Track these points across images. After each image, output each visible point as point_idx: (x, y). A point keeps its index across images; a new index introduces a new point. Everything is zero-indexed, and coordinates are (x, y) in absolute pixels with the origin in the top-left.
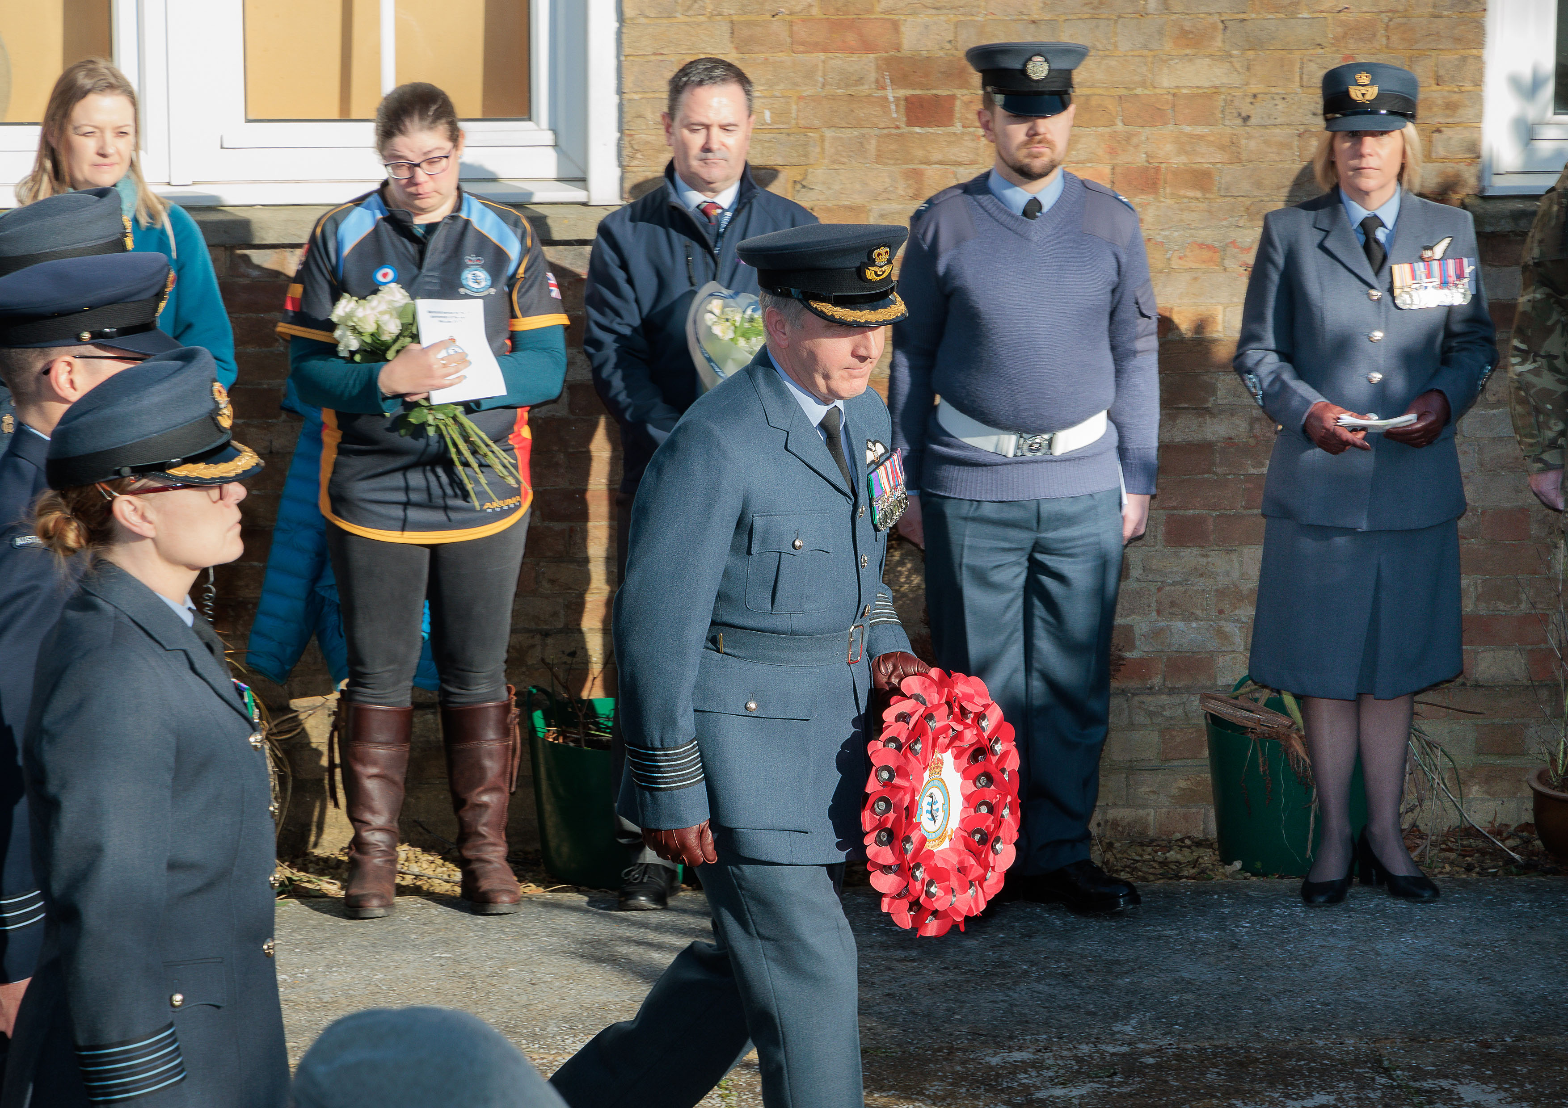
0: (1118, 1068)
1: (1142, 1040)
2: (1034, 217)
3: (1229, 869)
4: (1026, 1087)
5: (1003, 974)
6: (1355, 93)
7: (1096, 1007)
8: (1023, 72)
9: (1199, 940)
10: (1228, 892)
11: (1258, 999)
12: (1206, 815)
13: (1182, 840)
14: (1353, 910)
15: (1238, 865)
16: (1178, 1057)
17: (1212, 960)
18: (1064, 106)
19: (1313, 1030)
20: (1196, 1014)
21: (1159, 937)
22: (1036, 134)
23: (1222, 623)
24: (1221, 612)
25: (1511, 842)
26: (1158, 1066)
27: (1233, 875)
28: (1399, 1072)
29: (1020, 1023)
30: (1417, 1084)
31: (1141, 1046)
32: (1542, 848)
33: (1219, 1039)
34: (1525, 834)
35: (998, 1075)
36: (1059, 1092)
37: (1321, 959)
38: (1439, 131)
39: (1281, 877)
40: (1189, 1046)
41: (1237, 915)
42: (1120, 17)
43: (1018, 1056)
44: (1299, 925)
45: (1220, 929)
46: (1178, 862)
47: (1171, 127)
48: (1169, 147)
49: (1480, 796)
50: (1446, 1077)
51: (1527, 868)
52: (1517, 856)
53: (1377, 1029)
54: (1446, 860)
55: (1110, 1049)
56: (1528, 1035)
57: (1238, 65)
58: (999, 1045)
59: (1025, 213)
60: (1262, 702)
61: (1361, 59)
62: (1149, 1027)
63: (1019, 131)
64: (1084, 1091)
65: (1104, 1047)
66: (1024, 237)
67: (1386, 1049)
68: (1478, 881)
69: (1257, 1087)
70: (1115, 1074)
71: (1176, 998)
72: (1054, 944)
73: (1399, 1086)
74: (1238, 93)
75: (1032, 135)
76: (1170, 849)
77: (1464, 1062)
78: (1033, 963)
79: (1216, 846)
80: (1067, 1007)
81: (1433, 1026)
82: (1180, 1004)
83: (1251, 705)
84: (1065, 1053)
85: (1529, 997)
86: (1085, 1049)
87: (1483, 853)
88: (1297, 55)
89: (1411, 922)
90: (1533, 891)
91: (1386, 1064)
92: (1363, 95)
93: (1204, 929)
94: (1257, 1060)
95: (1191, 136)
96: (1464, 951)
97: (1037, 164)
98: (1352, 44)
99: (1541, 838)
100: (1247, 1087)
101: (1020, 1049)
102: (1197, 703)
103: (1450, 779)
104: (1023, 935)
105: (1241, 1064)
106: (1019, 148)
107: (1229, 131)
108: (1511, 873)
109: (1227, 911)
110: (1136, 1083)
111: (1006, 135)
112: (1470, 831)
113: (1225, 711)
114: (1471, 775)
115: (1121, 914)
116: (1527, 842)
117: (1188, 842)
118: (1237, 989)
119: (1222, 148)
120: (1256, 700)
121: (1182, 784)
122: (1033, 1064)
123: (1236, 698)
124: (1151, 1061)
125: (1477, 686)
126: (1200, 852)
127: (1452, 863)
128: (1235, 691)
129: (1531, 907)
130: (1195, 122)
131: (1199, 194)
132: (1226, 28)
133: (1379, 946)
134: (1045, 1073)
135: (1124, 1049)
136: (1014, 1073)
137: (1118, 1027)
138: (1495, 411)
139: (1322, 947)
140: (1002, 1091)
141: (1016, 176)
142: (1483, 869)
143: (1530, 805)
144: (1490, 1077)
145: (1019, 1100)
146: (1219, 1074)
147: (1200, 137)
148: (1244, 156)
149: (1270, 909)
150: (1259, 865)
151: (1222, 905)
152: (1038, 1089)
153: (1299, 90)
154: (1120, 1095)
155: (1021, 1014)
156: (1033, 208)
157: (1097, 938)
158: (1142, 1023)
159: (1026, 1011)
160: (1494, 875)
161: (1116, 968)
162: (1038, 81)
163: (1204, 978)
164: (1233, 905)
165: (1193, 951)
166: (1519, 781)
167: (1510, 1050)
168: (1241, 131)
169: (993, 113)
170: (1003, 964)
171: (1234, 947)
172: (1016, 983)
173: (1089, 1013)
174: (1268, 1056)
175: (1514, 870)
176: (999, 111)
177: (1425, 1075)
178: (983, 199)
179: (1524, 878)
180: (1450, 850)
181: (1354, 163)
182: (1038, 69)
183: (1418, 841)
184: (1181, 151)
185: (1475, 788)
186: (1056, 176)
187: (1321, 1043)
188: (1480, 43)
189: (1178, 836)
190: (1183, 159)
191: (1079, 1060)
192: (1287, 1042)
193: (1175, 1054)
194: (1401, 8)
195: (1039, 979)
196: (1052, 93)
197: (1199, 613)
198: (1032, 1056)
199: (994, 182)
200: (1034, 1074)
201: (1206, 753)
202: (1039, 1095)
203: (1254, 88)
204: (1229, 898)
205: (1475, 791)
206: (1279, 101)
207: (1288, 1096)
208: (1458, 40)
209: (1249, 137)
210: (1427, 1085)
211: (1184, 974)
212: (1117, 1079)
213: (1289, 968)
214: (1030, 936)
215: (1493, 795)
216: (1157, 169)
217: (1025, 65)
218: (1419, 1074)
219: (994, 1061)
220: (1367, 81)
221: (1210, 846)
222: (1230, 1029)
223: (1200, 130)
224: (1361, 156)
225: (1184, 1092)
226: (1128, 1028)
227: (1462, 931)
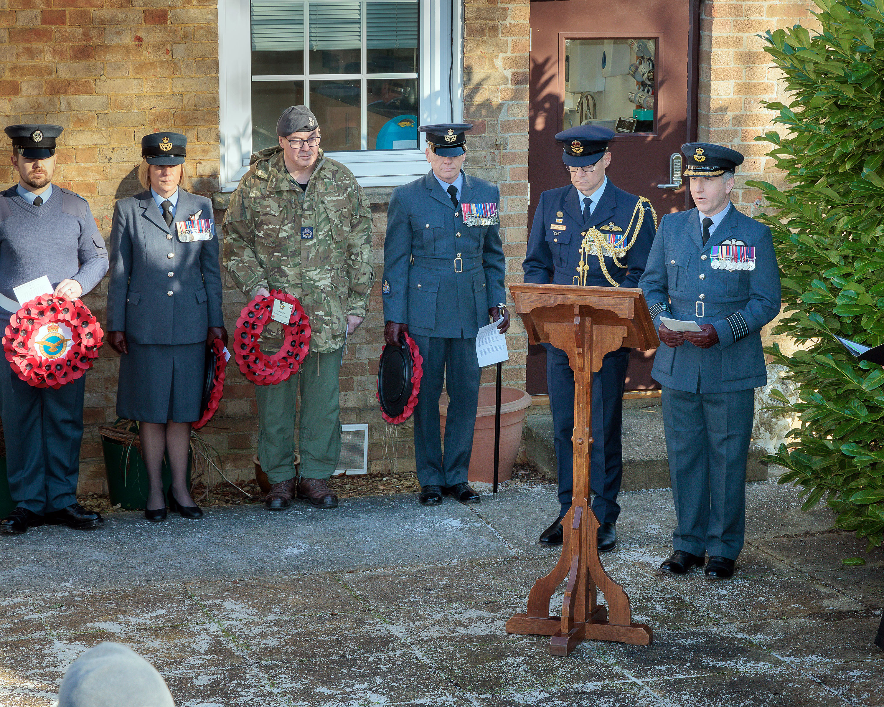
0: (63, 603)
1: (75, 590)
2: (39, 205)
3: (115, 507)
4: (20, 615)
5: (8, 563)
6: (162, 147)
7: (53, 575)
8: (31, 138)
9: (101, 541)
10: (115, 518)
11: (130, 567)
12: (103, 483)
13: (93, 495)
14: (173, 523)
15: (119, 505)
16: (92, 597)
17: (107, 550)
18: (51, 154)
19: (155, 580)
20: (100, 576)
21: (82, 541)
22: (38, 167)
23: (108, 393)
24: (107, 388)
25: (246, 489)
26: (83, 602)
27: (117, 510)
28: (196, 598)
29: (16, 585)
30: (204, 603)
31: (74, 592)
32: (260, 490)
33: (111, 587)
34: (252, 485)
35: (6, 610)
36: (36, 616)
37: (159, 547)
38: (200, 163)
39: (140, 510)
40: (97, 591)
41: (119, 529)
42: (48, 113)
43: (15, 600)
44: (148, 532)
45: (111, 536)
46: (91, 506)
47: (74, 163)
48: (74, 173)
49: (231, 468)
50: (218, 598)
51: (253, 500)
52: (249, 495)
53: (185, 578)
54: (216, 498)
55: (60, 594)
56: (255, 577)
57: (105, 135)
58: (7, 596)
59: (34, 204)
60: (128, 429)
61: (162, 131)
62: (78, 583)
63: (29, 166)
64: (48, 614)
65: (57, 594)
66: (35, 215)
67: (190, 587)
68: (231, 507)
69: (130, 608)
70: (62, 606)
71: (91, 569)
72: (33, 547)
73: (196, 604)
74: (106, 148)
75: (35, 167)
76: (87, 500)
77: (226, 591)
78: (22, 557)
79: (109, 497)
80: (39, 576)
81: (211, 576)
82: (92, 572)
83: (123, 431)
84: (38, 598)
85: (256, 559)
86: (48, 595)
87: (233, 494)
88: (132, 129)
89: (200, 527)
90: (256, 510)
91: (190, 594)
92: (166, 148)
93: (103, 536)
94: (130, 596)
95: (84, 168)
96: (225, 540)
97: (39, 182)
98: (158, 124)
99: (260, 486)
100: (125, 609)
101: (17, 597)
102: (97, 431)
103: (217, 461)
104: (17, 544)
105: (122, 598)
106: (29, 174)
107: (102, 165)
108: (246, 503)
109: (114, 527)
110: (72, 610)
111: (24, 168)
112: (227, 485)
113: (110, 435)
114: (227, 458)
115: (95, 528)
116: (254, 488)
117: (95, 496)
118: (120, 563)
119: (99, 173)
120: (125, 429)
121: (92, 469)
122: (24, 604)
123: (116, 428)
124: (79, 599)
125: (228, 417)
126: (101, 500)
127: (219, 500)
128: (115, 426)
129: (255, 518)
130: (85, 161)
131: (89, 195)
132: (98, 117)
133: (186, 540)
134: (29, 607)
135: (67, 594)
136: (14, 609)
137: (63, 584)
138: (231, 291)
139: (159, 541)
140: (8, 617)
141: (29, 187)
142: (233, 502)
143: (254, 471)
144: (238, 597)
145: (16, 621)
146: (112, 604)
147: (88, 168)
148: (109, 177)
149: (134, 525)
150: (129, 505)
151: (112, 524)
152: (26, 615)
153: (134, 145)
154: (65, 616)
155: (17, 581)
156: (38, 202)
157: (53, 543)
158: (75, 582)
159: (20, 579)
160: (239, 504)
161: (62, 557)
162: (38, 142)
163: (103, 559)
164: (117, 524)
165: (99, 546)
166: (249, 460)
167: (247, 585)
168: (108, 165)
169: (18, 158)
170: (8, 558)
171: (117, 544)
172: (14, 566)
173: (50, 578)
174: (135, 593)
175: (247, 501)
176: (20, 157)
177: (209, 598)
178: (15, 198)
179: (252, 505)
180: (218, 494)
181: (163, 179)
182: (38, 137)
183: (203, 490)
184: (80, 174)
185: (229, 464)
186: (49, 186)
187: (159, 586)
188: (218, 123)
189: (91, 493)
190: (81, 178)
191: (45, 601)
192: (143, 587)
193: (90, 595)
194: (179, 106)
195: (25, 564)
196: (46, 148)
197: (97, 389)
198: (22, 600)
199: (20, 190)
200: (23, 608)
201: (102, 454)
202: (25, 618)
203: (113, 145)
204: (115, 521)
205: (229, 466)
206: (125, 151)
207: (144, 612)
208: (207, 121)
209: (111, 167)
210: (208, 603)
211: (94, 558)
212: (63, 608)
213: (144, 552)
214: (21, 544)
215: (237, 467)
216: (69, 183)
217: (32, 135)
218: (205, 597)
219: (4, 604)
220: (167, 141)
221: (106, 497)
222: (117, 582)
223: (88, 165)
224: (166, 175)
225: (95, 613)
226: (68, 585)
227: (224, 531)
